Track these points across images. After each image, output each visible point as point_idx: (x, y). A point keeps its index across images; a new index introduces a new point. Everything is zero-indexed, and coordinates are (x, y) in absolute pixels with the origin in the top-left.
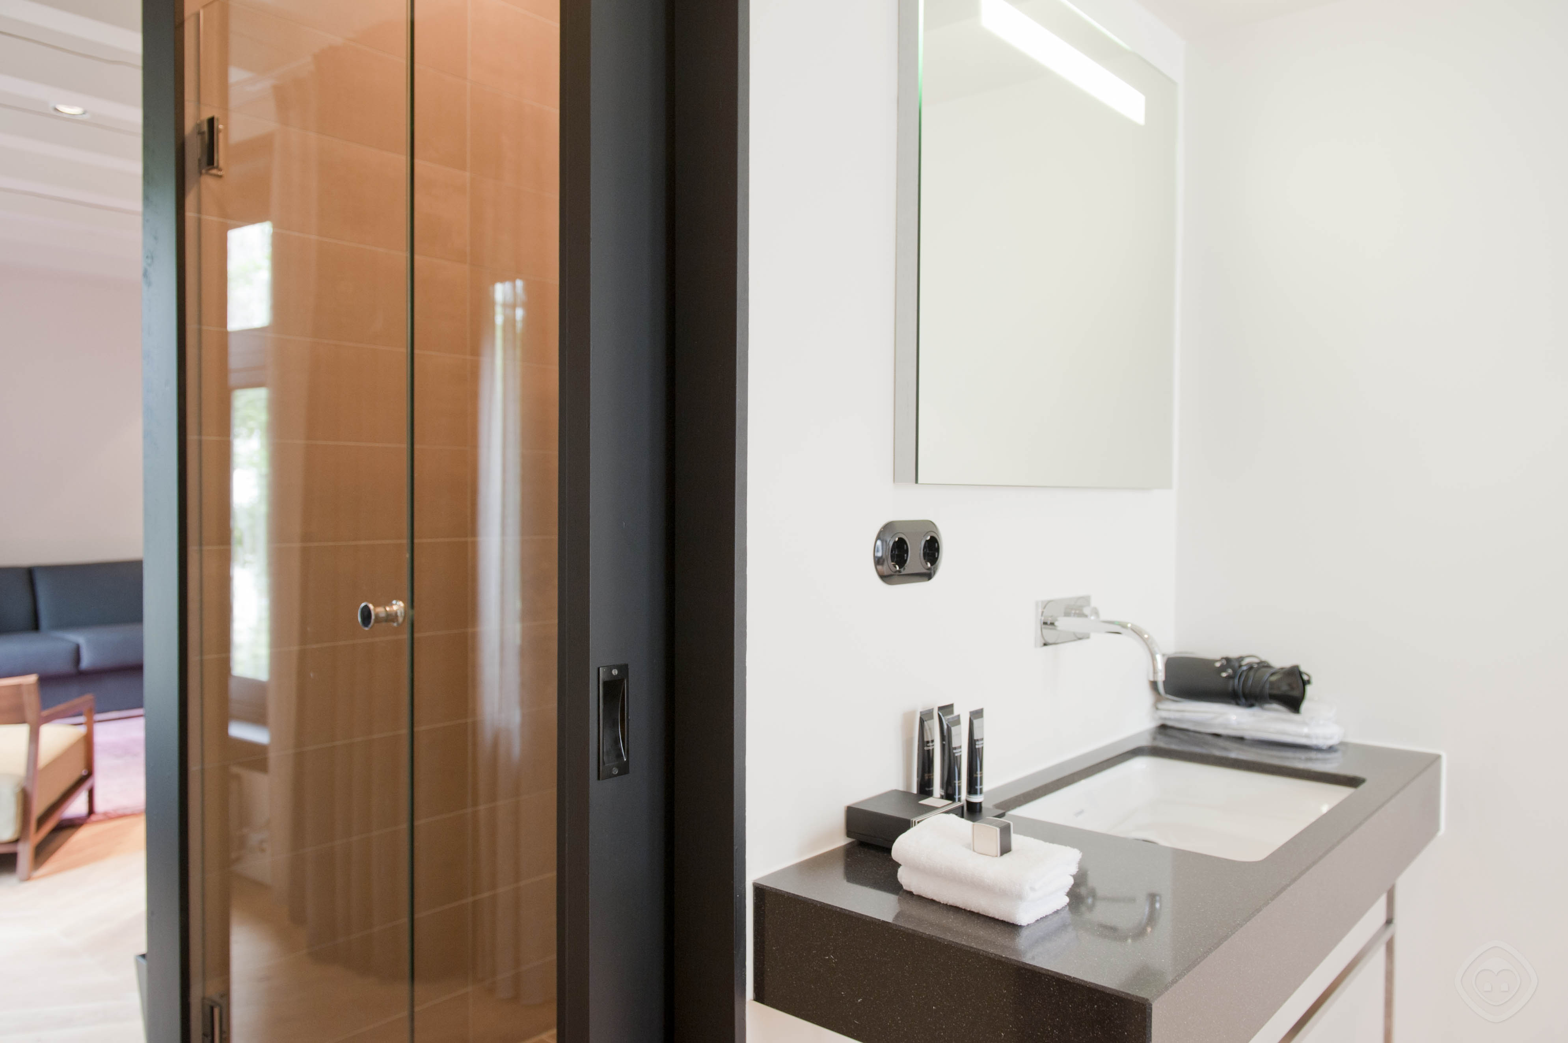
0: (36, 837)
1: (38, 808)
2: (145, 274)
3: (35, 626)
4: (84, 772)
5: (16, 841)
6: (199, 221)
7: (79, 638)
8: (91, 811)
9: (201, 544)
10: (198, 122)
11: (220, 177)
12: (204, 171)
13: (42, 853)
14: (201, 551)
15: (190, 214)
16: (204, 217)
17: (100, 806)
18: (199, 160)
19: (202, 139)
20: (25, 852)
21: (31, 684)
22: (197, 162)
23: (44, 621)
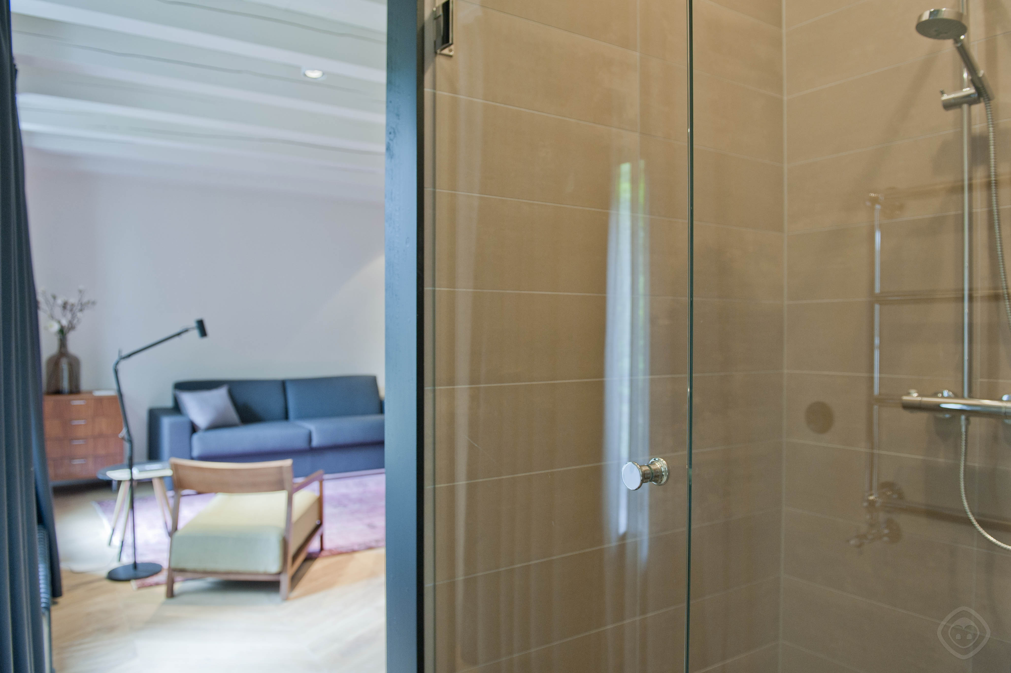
0: (291, 570)
1: (293, 549)
2: (388, 148)
3: (286, 417)
4: (317, 522)
5: (279, 574)
6: (434, 95)
7: (311, 426)
8: (322, 549)
9: (434, 385)
10: (435, 9)
11: (451, 56)
12: (438, 51)
13: (295, 580)
14: (434, 391)
15: (428, 90)
16: (438, 93)
17: (328, 545)
18: (435, 42)
19: (438, 24)
20: (285, 580)
21: (289, 467)
22: (433, 44)
23: (291, 413)
